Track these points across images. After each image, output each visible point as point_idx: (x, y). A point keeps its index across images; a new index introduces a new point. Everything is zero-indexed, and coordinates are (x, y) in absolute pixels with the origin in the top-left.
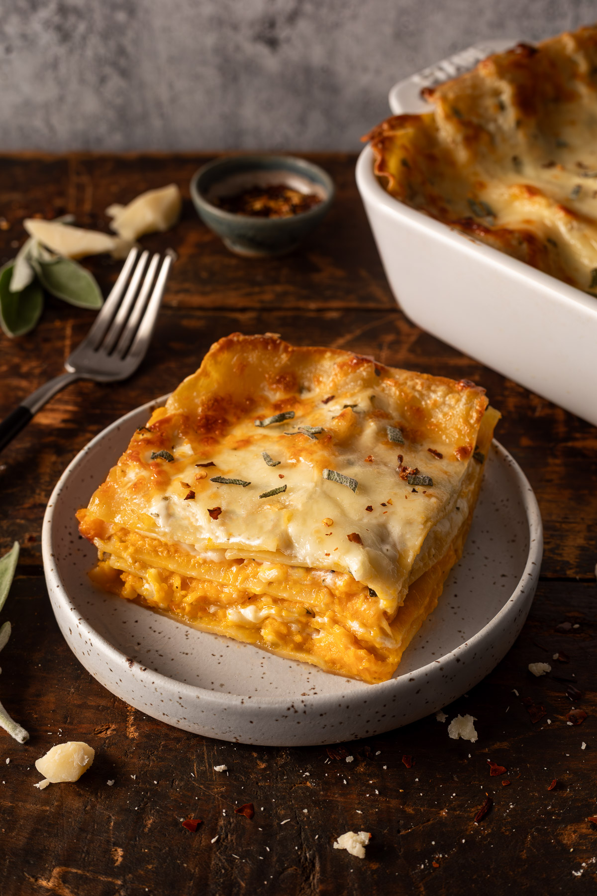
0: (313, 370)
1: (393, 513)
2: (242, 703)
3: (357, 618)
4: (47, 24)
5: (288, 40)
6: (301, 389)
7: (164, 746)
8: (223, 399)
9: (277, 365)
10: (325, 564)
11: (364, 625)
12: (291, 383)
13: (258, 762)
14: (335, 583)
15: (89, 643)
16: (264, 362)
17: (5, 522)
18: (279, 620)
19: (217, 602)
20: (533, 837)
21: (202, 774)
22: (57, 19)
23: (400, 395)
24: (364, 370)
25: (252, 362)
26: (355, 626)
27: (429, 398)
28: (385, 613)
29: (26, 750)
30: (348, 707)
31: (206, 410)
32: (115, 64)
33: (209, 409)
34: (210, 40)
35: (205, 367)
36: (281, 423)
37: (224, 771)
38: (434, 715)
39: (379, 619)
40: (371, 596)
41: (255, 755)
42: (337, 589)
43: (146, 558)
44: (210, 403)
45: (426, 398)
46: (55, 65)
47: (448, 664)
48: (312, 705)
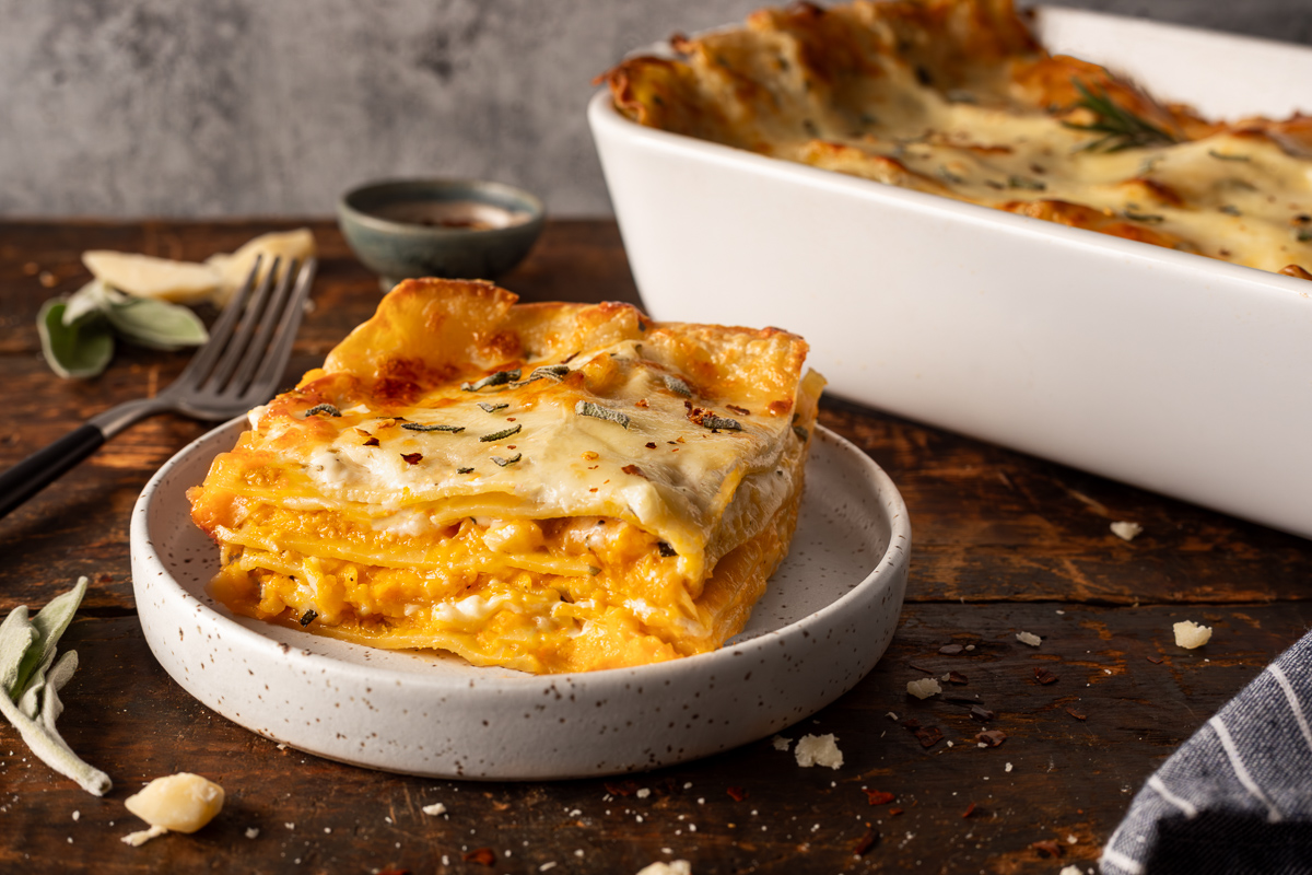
0: (545, 329)
1: (686, 452)
2: (472, 685)
3: (642, 595)
4: (118, 41)
5: (467, 66)
6: (527, 355)
7: (337, 791)
8: (410, 363)
9: (491, 318)
10: (590, 505)
11: (653, 603)
12: (512, 345)
13: (495, 803)
14: (605, 541)
15: (214, 636)
16: (471, 313)
17: (61, 562)
18: (517, 611)
19: (416, 597)
20: (950, 870)
21: (403, 821)
22: (132, 34)
23: (678, 346)
24: (623, 317)
25: (453, 312)
26: (640, 607)
27: (720, 348)
28: (685, 583)
29: (106, 804)
30: (640, 690)
31: (386, 373)
32: (214, 100)
33: (390, 372)
34: (354, 65)
35: (383, 314)
36: (502, 386)
37: (441, 815)
38: (769, 739)
39: (676, 592)
40: (663, 556)
41: (489, 795)
42: (609, 549)
43: (300, 543)
44: (391, 364)
45: (717, 351)
46: (126, 101)
47: (791, 636)
48: (584, 685)
